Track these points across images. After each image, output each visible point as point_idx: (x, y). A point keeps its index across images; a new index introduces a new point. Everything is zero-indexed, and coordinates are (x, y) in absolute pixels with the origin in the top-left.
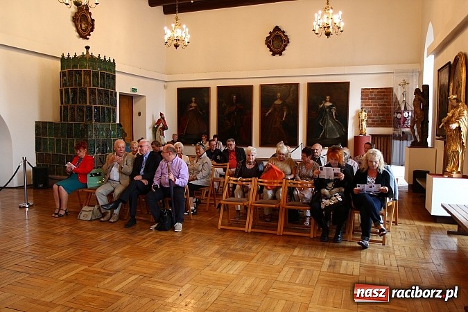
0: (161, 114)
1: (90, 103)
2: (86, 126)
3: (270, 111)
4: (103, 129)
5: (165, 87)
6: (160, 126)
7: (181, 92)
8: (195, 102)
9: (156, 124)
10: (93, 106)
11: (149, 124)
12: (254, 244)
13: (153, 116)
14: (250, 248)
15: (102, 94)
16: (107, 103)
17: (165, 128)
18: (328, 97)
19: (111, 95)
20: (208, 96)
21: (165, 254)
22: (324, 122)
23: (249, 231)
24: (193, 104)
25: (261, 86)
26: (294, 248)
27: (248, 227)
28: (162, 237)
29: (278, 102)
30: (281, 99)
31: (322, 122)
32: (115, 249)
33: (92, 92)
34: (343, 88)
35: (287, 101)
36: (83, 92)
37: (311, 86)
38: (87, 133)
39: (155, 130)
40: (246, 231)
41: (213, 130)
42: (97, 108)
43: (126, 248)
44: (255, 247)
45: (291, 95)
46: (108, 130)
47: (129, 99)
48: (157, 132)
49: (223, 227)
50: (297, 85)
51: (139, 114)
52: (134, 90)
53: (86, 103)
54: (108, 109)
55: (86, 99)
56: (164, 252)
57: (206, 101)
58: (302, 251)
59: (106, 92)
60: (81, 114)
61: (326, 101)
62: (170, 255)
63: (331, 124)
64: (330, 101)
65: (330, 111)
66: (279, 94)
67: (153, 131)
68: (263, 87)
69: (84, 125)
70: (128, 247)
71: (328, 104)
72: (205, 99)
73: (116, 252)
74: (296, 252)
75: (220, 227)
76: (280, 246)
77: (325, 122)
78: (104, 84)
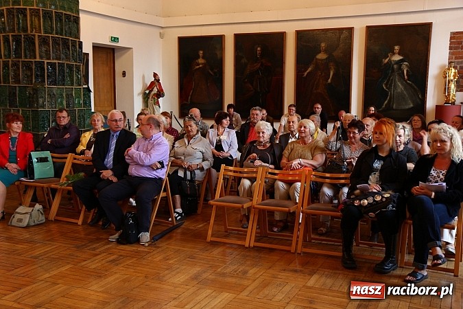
0: (155, 75)
1: (41, 57)
2: (36, 91)
3: (310, 69)
4: (62, 95)
5: (161, 36)
6: (153, 92)
7: (183, 42)
8: (203, 58)
9: (148, 89)
10: (46, 61)
11: (138, 88)
12: (253, 266)
13: (144, 77)
14: (245, 272)
15: (59, 45)
16: (67, 58)
17: (160, 94)
18: (396, 47)
19: (74, 46)
20: (222, 49)
21: (118, 279)
22: (389, 86)
23: (252, 245)
24: (201, 61)
25: (298, 32)
26: (311, 274)
27: (250, 241)
28: (122, 253)
29: (321, 56)
30: (326, 51)
31: (386, 85)
32: (47, 271)
33: (44, 41)
34: (422, 33)
35: (334, 54)
36: (30, 41)
37: (372, 31)
38: (38, 101)
39: (146, 97)
40: (247, 245)
41: (229, 97)
42: (53, 65)
43: (63, 269)
44: (252, 271)
45: (341, 46)
46: (69, 96)
47: (107, 53)
48: (150, 101)
49: (213, 239)
50: (350, 30)
51: (124, 74)
52: (115, 39)
53: (35, 58)
54: (70, 67)
55: (34, 51)
56: (117, 276)
57: (219, 56)
58: (323, 279)
59: (65, 42)
60: (29, 74)
61: (394, 54)
62: (124, 281)
63: (400, 87)
64: (399, 54)
65: (400, 68)
66: (323, 45)
67: (144, 98)
68: (300, 35)
69: (33, 89)
70: (68, 267)
71: (397, 58)
72: (218, 53)
73: (47, 275)
74: (313, 281)
75: (209, 238)
76: (291, 271)
77: (391, 85)
78: (62, 30)
